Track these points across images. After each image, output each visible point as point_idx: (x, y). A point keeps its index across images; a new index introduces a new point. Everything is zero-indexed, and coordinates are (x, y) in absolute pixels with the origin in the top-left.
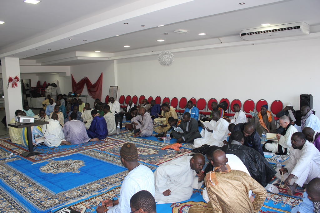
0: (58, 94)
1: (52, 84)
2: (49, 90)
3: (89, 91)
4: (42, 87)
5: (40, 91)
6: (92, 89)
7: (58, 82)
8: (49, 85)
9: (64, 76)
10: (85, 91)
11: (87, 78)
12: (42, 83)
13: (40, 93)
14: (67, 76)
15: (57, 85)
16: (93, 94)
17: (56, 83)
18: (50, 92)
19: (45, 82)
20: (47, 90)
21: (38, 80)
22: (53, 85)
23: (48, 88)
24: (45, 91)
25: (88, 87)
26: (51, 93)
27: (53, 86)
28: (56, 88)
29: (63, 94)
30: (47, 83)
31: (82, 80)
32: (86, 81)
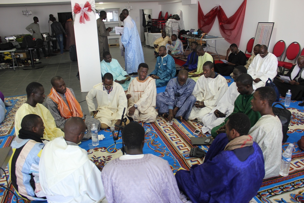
0: (181, 30)
1: (174, 15)
2: (169, 23)
3: (222, 28)
4: (163, 20)
5: (160, 24)
6: (226, 26)
7: (181, 13)
8: (171, 17)
9: (189, 5)
10: (215, 29)
11: (220, 7)
12: (164, 15)
13: (160, 28)
14: (192, 4)
15: (180, 17)
16: (228, 33)
17: (179, 15)
18: (170, 27)
19: (167, 13)
20: (167, 24)
21: (160, 10)
22: (175, 17)
23: (168, 22)
24: (165, 25)
25: (220, 21)
26: (172, 28)
27: (175, 19)
28: (179, 21)
29: (186, 30)
30: (169, 14)
31: (212, 10)
32: (218, 12)
